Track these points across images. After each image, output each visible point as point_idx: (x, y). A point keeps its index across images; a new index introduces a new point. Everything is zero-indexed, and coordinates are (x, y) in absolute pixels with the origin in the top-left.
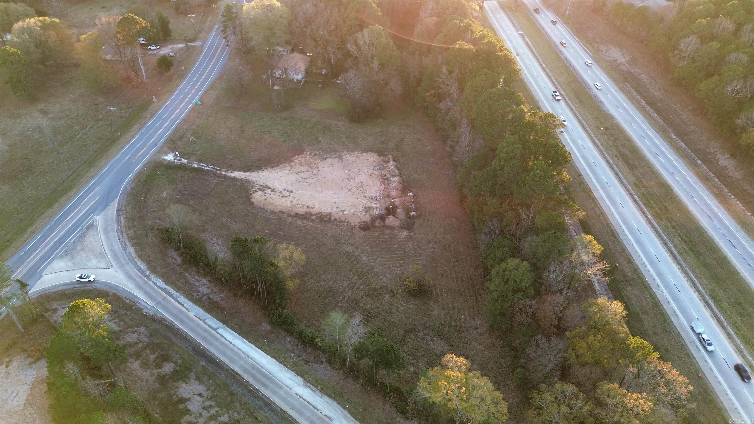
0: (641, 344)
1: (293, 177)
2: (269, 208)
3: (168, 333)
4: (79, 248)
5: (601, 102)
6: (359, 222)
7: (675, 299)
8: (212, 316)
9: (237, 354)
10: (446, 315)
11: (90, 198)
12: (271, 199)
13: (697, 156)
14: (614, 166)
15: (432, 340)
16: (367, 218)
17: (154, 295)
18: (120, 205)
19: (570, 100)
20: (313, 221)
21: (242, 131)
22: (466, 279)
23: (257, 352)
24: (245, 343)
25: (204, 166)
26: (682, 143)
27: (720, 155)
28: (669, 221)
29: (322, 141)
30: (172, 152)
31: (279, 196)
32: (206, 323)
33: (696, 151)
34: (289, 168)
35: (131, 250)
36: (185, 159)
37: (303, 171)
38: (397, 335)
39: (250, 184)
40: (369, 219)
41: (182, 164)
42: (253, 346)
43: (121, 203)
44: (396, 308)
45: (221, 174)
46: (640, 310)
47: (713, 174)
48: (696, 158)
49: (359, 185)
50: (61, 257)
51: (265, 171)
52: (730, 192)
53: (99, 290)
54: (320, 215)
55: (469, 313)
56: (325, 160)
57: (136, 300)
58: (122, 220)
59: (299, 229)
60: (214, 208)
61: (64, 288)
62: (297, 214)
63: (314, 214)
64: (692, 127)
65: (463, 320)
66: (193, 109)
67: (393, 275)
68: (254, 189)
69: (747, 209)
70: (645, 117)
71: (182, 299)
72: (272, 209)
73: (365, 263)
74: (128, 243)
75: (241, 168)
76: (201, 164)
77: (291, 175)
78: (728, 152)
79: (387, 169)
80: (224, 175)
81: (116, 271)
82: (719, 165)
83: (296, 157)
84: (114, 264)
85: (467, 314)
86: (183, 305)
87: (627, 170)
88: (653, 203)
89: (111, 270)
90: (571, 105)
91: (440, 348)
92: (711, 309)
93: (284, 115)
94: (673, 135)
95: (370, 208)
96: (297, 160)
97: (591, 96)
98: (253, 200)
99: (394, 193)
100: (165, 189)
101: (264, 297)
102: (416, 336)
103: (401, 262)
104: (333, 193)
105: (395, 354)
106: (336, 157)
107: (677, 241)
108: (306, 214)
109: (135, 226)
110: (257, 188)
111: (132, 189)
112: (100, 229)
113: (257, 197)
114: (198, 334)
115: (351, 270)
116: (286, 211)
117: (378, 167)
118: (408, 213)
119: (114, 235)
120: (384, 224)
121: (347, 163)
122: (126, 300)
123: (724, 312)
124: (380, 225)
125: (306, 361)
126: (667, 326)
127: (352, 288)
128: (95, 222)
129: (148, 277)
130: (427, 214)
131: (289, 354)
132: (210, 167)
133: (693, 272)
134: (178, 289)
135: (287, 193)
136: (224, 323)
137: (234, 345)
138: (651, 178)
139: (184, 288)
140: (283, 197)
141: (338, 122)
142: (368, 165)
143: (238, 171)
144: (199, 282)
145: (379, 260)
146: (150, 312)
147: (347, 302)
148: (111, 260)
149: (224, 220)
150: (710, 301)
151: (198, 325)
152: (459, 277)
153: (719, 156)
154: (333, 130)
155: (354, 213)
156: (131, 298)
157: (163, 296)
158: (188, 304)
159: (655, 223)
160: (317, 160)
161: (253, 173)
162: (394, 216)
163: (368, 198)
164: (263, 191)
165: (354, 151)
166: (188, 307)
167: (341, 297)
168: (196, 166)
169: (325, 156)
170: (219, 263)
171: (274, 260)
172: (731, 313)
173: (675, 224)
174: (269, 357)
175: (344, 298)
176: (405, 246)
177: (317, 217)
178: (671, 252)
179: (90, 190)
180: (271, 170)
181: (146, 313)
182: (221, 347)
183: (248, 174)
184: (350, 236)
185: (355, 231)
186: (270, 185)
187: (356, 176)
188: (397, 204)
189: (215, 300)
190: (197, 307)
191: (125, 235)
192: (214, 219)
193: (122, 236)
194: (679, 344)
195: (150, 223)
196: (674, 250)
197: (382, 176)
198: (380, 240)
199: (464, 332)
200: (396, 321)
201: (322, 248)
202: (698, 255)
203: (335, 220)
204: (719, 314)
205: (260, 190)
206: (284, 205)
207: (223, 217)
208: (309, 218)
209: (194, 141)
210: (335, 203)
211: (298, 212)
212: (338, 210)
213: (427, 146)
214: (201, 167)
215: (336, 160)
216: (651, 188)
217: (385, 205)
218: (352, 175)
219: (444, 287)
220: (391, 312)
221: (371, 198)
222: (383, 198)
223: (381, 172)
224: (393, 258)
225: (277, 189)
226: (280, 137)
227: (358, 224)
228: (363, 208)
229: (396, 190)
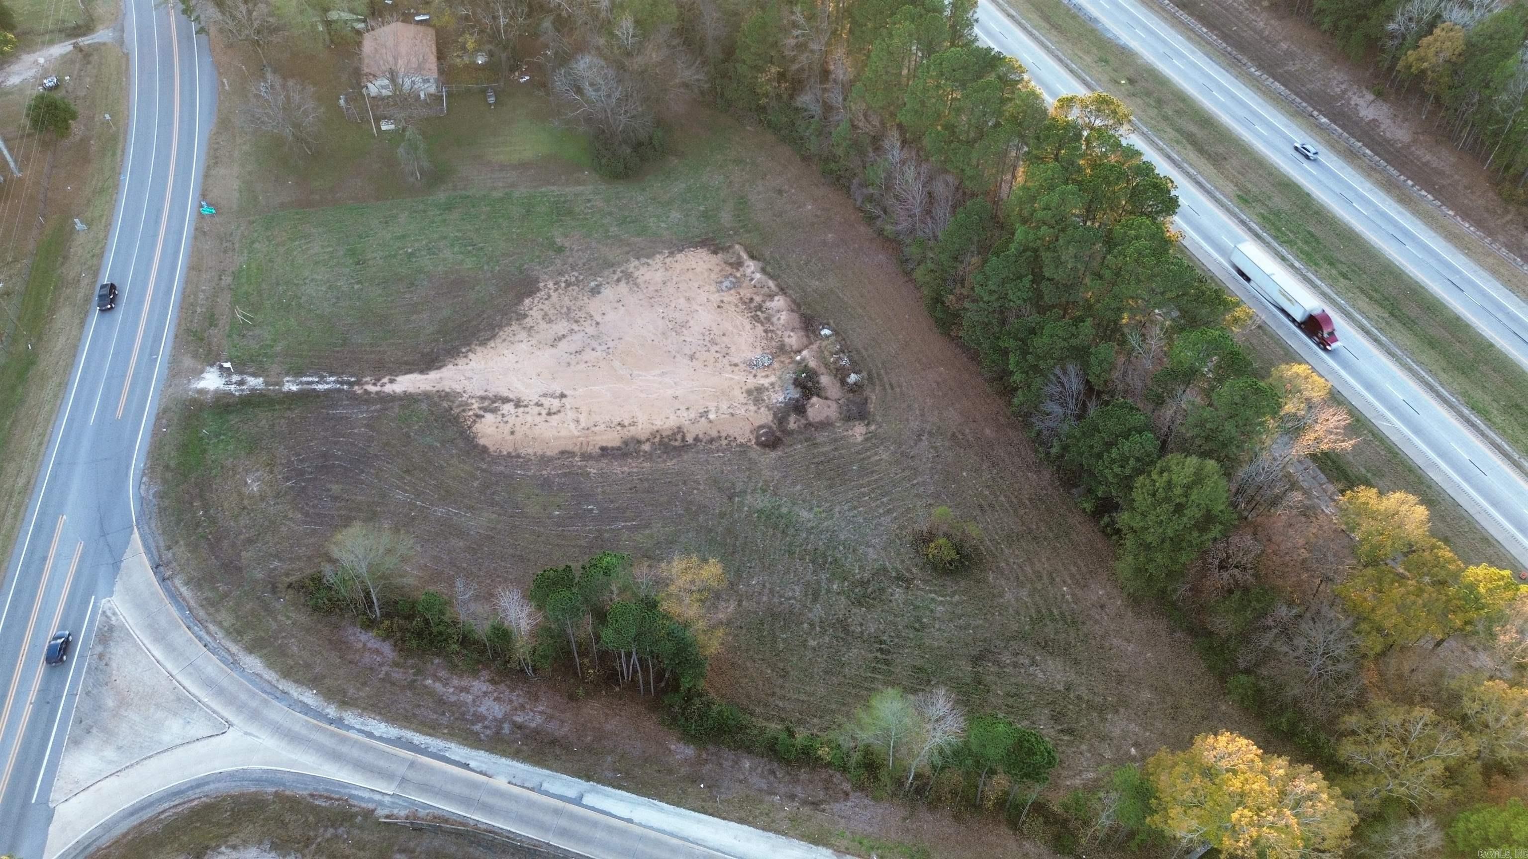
1: (547, 356)
2: (530, 451)
3: (471, 850)
4: (110, 703)
5: (1096, 20)
6: (751, 432)
7: (1418, 431)
8: (549, 768)
9: (658, 843)
10: (1031, 595)
11: (58, 555)
12: (524, 428)
13: (1315, 108)
14: (1185, 165)
15: (1034, 663)
16: (765, 417)
17: (382, 763)
18: (155, 552)
19: (1035, 27)
20: (648, 456)
21: (358, 263)
22: (1030, 500)
23: (699, 821)
24: (662, 810)
25: (312, 383)
26: (1276, 83)
27: (1355, 98)
28: (1331, 264)
29: (567, 244)
30: (212, 365)
31: (540, 414)
32: (547, 793)
33: (1309, 97)
34: (523, 335)
35: (253, 663)
36: (254, 375)
37: (560, 334)
38: (960, 675)
39: (453, 402)
40: (770, 418)
41: (253, 390)
42: (682, 811)
43: (153, 545)
44: (928, 613)
45: (366, 392)
46: (1368, 471)
47: (1359, 141)
48: (1315, 113)
49: (707, 339)
50: (76, 742)
51: (471, 355)
52: (1402, 173)
53: (232, 797)
54: (658, 437)
55: (1072, 576)
56: (599, 293)
57: (342, 790)
58: (184, 590)
59: (629, 486)
60: (399, 488)
61: (134, 821)
62: (603, 449)
63: (643, 437)
64: (1284, 45)
65: (1068, 597)
66: (200, 232)
67: (885, 537)
68: (471, 413)
69: (1443, 203)
70: (1189, 38)
71: (458, 751)
72: (540, 452)
73: (812, 528)
74: (234, 648)
75: (406, 363)
76: (305, 379)
77: (539, 353)
78: (1367, 88)
79: (746, 283)
80: (377, 393)
81: (246, 733)
82: (1362, 119)
83: (527, 301)
84: (231, 718)
85: (1070, 582)
86: (466, 766)
87: (1210, 169)
88: (1288, 232)
89: (231, 734)
90: (1042, 38)
91: (1058, 676)
92: (1483, 434)
93: (441, 196)
94: (1253, 70)
95: (760, 390)
96: (534, 307)
97: (1069, 10)
98: (482, 441)
99: (793, 339)
100: (247, 471)
102: (998, 663)
103: (885, 500)
104: (659, 375)
106: (619, 280)
107: (1363, 302)
108: (626, 443)
109: (226, 595)
110: (475, 406)
111: (161, 495)
112: (138, 633)
113: (490, 430)
114: (542, 827)
115: (791, 553)
116: (576, 449)
117: (727, 283)
118: (843, 382)
119: (183, 636)
120: (807, 420)
121: (651, 288)
122: (317, 802)
123: (1503, 432)
124: (799, 427)
125: (813, 803)
126: (1428, 490)
127: (816, 597)
128: (113, 618)
129: (338, 722)
130: (882, 371)
131: (767, 798)
132: (329, 383)
133: (1420, 364)
134: (431, 728)
135: (556, 403)
136: (588, 778)
137: (640, 825)
138: (1261, 176)
139: (444, 721)
140: (549, 414)
141: (581, 188)
142: (701, 283)
143: (406, 373)
144: (468, 693)
145: (837, 509)
146: (395, 811)
147: (824, 632)
148: (219, 708)
149: (440, 512)
150: (1473, 418)
151: (531, 804)
152: (1014, 500)
153: (1355, 100)
154: (577, 210)
155: (731, 411)
156: (327, 790)
157: (404, 760)
158: (479, 758)
159: (1311, 275)
160: (580, 296)
161: (444, 370)
162: (818, 396)
163: (742, 366)
164: (494, 411)
165: (654, 255)
166: (484, 768)
167: (805, 625)
168: (294, 388)
169: (593, 284)
172: (1513, 430)
173: (1345, 269)
174: (733, 824)
175: (812, 625)
176: (872, 459)
177: (653, 444)
178: (1367, 333)
179: (44, 530)
180: (486, 351)
181: (387, 817)
182: (616, 840)
183: (433, 375)
184: (749, 469)
185: (753, 455)
186: (505, 393)
187: (689, 318)
188: (812, 364)
189: (533, 725)
190: (503, 760)
191: (212, 628)
192: (413, 518)
193: (208, 632)
194: (1463, 523)
195: (259, 575)
196: (1369, 325)
197: (744, 303)
198: (816, 460)
199: (1083, 623)
200: (943, 644)
201: (701, 518)
202: (1409, 324)
203: (697, 439)
204: (1499, 440)
205: (485, 410)
206: (564, 433)
207: (433, 505)
208: (637, 452)
209: (251, 319)
210: (676, 398)
211: (604, 444)
212: (692, 415)
213: (805, 205)
214: (306, 387)
215: (623, 287)
216: (1270, 198)
217: (790, 376)
218: (680, 317)
219: (997, 533)
220: (924, 627)
221: (750, 365)
222: (773, 358)
223: (739, 293)
224: (864, 495)
225: (528, 399)
226: (461, 257)
227: (751, 437)
228: (745, 395)
229: (793, 330)
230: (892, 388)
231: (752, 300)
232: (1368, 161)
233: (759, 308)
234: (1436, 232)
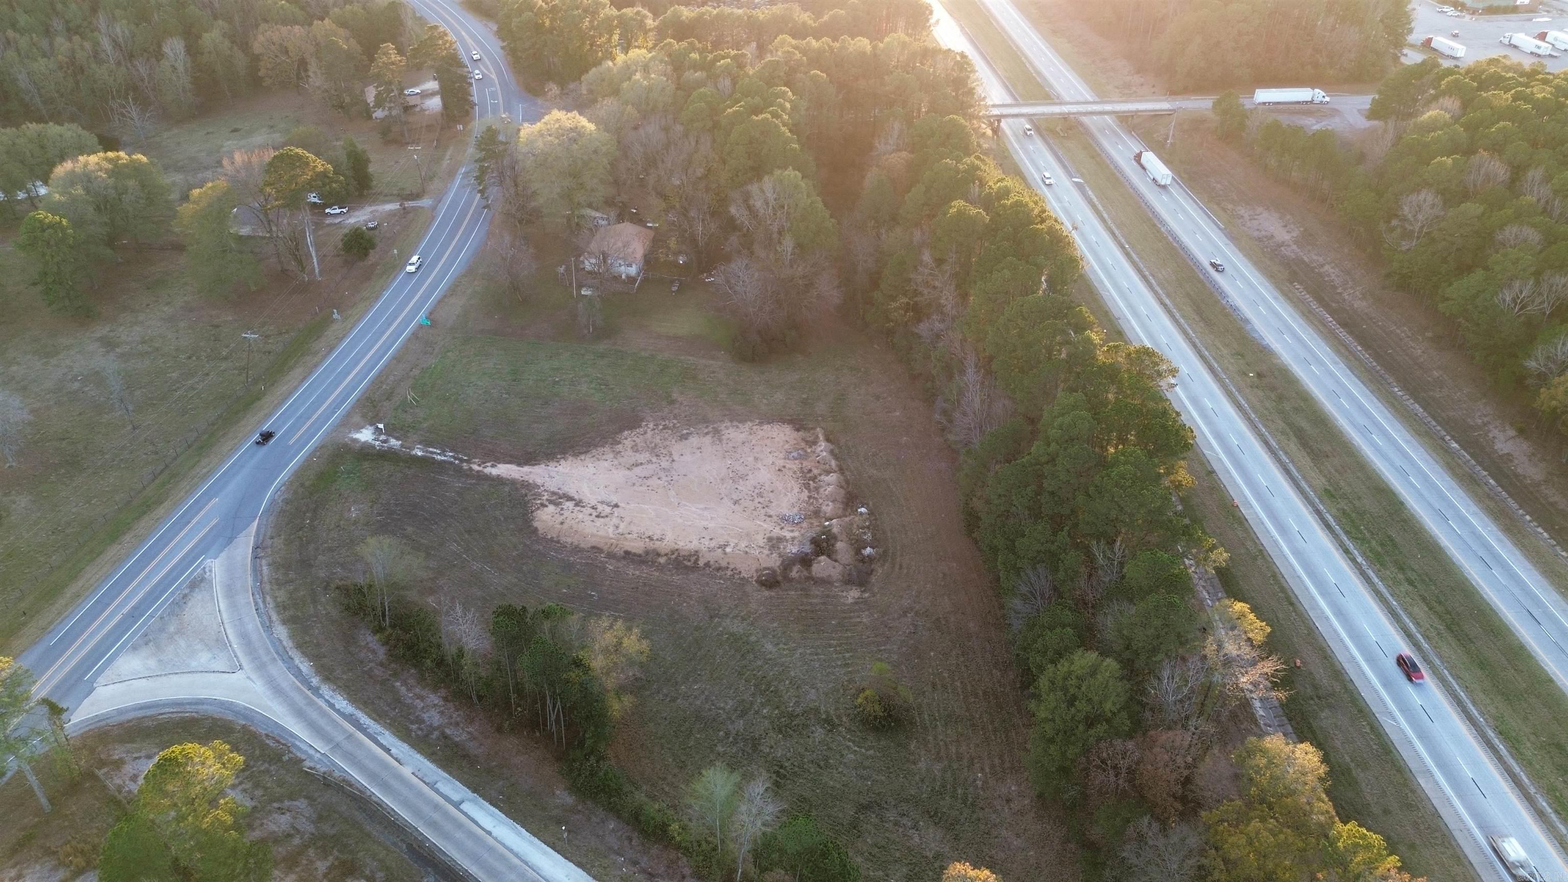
0: (1361, 838)
1: (620, 475)
2: (569, 540)
3: (356, 813)
4: (172, 629)
5: (1247, 321)
6: (757, 571)
7: (1424, 736)
8: (450, 773)
9: (502, 858)
10: (944, 771)
11: (198, 523)
12: (573, 522)
13: (1448, 433)
14: (1281, 453)
15: (915, 827)
16: (774, 561)
17: (328, 728)
18: (261, 538)
19: (1183, 317)
20: (661, 568)
21: (514, 380)
22: (985, 693)
23: (545, 853)
24: (519, 834)
25: (435, 453)
26: (1417, 406)
27: (1496, 431)
28: (1401, 569)
29: (680, 399)
30: (371, 425)
31: (591, 515)
32: (437, 791)
33: (1446, 423)
34: (611, 455)
35: (281, 632)
36: (397, 439)
37: (639, 462)
38: (840, 815)
39: (530, 491)
40: (778, 563)
41: (390, 448)
42: (536, 840)
43: (262, 531)
44: (838, 757)
45: (471, 469)
46: (1352, 761)
47: (1485, 469)
48: (1448, 438)
49: (757, 491)
50: (135, 648)
51: (562, 462)
52: (1521, 507)
53: (213, 719)
54: (676, 554)
55: (993, 766)
56: (686, 439)
57: (290, 739)
58: (265, 568)
59: (632, 586)
60: (455, 541)
61: (140, 714)
62: (627, 553)
63: (663, 553)
64: (1436, 374)
65: (979, 783)
66: (415, 336)
67: (831, 685)
68: (539, 502)
69: (1558, 544)
70: (1338, 352)
71: (388, 738)
72: (576, 543)
73: (770, 659)
74: (274, 617)
75: (511, 456)
76: (431, 449)
77: (614, 471)
78: (1511, 424)
79: (813, 458)
80: (478, 472)
81: (248, 678)
82: (1496, 451)
83: (626, 433)
84: (244, 664)
85: (987, 770)
86: (388, 751)
87: (1306, 461)
88: (1365, 532)
89: (239, 675)
90: (1186, 326)
91: (934, 847)
92: (1500, 759)
93: (601, 347)
94: (1396, 389)
95: (780, 539)
96: (629, 439)
97: (1224, 308)
98: (535, 524)
99: (828, 508)
100: (354, 502)
101: (559, 732)
102: (881, 818)
103: (847, 655)
104: (702, 509)
105: (842, 860)
106: (707, 434)
107: (1420, 610)
108: (647, 553)
109: (292, 581)
110: (544, 498)
111: (287, 502)
112: (218, 588)
113: (544, 517)
114: (417, 813)
115: (740, 674)
116: (605, 548)
117: (795, 454)
118: (858, 552)
119: (246, 599)
120: (810, 573)
121: (731, 445)
122: (267, 742)
123: (1527, 764)
124: (800, 577)
125: (650, 874)
126: (1409, 795)
127: (743, 714)
128: (208, 574)
129: (316, 691)
130: (899, 553)
131: (613, 857)
132: (449, 456)
133: (1457, 678)
134: (379, 716)
135: (608, 510)
136: (475, 790)
137: (496, 839)
138: (1358, 478)
139: (392, 714)
140: (598, 516)
141: (711, 362)
142: (773, 449)
143: (506, 463)
144: (422, 701)
145: (800, 651)
146: (318, 766)
147: (735, 742)
148: (239, 654)
149: (476, 566)
150: (1496, 741)
151: (420, 794)
152: (969, 688)
154: (701, 377)
155: (747, 549)
156: (280, 735)
157: (345, 731)
158: (400, 748)
159: (1371, 573)
160: (670, 439)
161: (536, 467)
162: (829, 556)
163: (775, 518)
164: (556, 504)
165: (746, 421)
166: (400, 756)
167: (721, 733)
168: (420, 454)
169: (685, 432)
170: (467, 661)
171: (581, 654)
172: (1542, 767)
173: (1413, 576)
174: (571, 865)
175: (727, 734)
176: (854, 620)
177: (669, 559)
178: (1408, 634)
179: (199, 505)
180: (575, 461)
181: (311, 768)
182: (469, 844)
183: (526, 469)
184: (739, 599)
185: (748, 589)
186: (572, 493)
187: (750, 473)
188: (835, 530)
189: (457, 739)
190: (418, 756)
191: (268, 598)
192: (454, 566)
193: (264, 602)
194: (1437, 834)
195: (322, 574)
196: (1415, 630)
197: (802, 472)
198: (801, 608)
199: (982, 808)
200: (838, 785)
201: (679, 625)
202: (1463, 639)
203: (707, 565)
204: (1517, 769)
205: (551, 502)
206: (601, 533)
207: (473, 560)
208: (653, 562)
209: (417, 401)
210: (706, 529)
211: (629, 549)
212: (713, 544)
213: (895, 411)
214: (428, 455)
215: (708, 440)
216: (1359, 498)
217: (811, 534)
218: (742, 470)
219: (939, 710)
220: (828, 766)
221: (782, 519)
222: (805, 518)
223: (802, 464)
224: (830, 646)
225: (587, 501)
226: (593, 391)
227: (755, 575)
228: (765, 540)
229: (833, 501)
230: (901, 567)
231: (810, 471)
232: (1486, 489)
233: (814, 479)
234: (1535, 566)
